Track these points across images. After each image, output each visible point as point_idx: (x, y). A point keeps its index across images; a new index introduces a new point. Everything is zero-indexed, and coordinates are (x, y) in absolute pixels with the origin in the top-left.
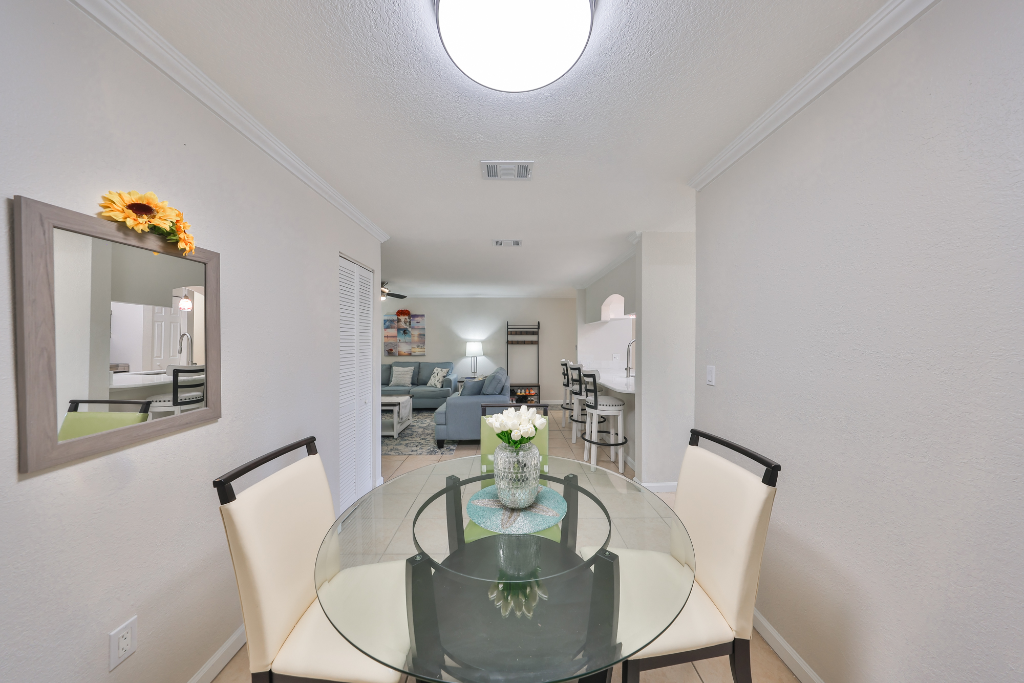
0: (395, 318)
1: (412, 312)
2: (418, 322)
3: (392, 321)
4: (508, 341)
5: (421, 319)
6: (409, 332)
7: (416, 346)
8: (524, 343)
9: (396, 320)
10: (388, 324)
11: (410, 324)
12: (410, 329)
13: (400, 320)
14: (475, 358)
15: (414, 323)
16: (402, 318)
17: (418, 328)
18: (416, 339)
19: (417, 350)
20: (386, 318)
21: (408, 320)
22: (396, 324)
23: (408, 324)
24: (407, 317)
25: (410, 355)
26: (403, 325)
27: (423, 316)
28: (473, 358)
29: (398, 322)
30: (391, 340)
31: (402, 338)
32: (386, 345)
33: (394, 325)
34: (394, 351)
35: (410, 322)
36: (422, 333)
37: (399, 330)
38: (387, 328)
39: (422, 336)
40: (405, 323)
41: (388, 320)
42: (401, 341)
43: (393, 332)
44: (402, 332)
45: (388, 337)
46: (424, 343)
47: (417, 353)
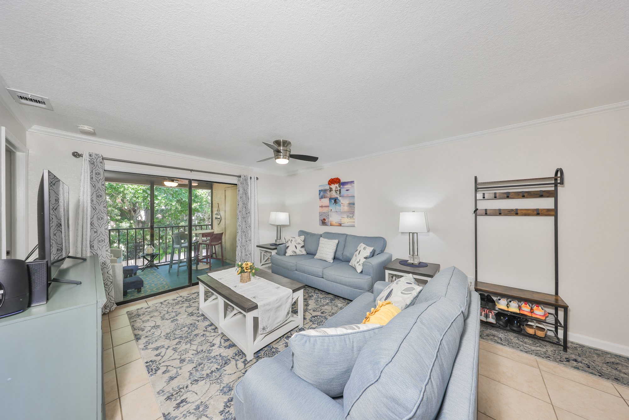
0: (327, 187)
1: (342, 180)
2: (347, 190)
3: (325, 191)
4: (476, 210)
5: (350, 186)
6: (339, 201)
7: (345, 216)
8: (516, 212)
9: (328, 190)
10: (323, 194)
11: (340, 193)
12: (340, 198)
13: (332, 189)
14: (415, 234)
15: (343, 191)
16: (333, 186)
17: (348, 196)
18: (346, 208)
19: (346, 221)
20: (321, 188)
21: (339, 188)
22: (328, 194)
23: (338, 192)
24: (337, 185)
25: (340, 225)
26: (334, 194)
27: (352, 182)
28: (411, 234)
29: (330, 191)
30: (325, 210)
31: (333, 207)
32: (321, 214)
33: (326, 195)
34: (327, 221)
35: (340, 191)
36: (351, 202)
37: (331, 199)
38: (321, 198)
39: (352, 205)
40: (336, 192)
41: (322, 190)
42: (332, 211)
43: (326, 201)
44: (333, 201)
45: (322, 207)
46: (353, 213)
47: (346, 224)
